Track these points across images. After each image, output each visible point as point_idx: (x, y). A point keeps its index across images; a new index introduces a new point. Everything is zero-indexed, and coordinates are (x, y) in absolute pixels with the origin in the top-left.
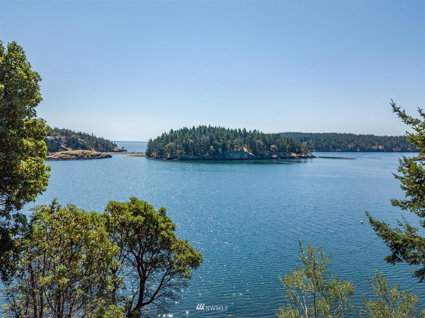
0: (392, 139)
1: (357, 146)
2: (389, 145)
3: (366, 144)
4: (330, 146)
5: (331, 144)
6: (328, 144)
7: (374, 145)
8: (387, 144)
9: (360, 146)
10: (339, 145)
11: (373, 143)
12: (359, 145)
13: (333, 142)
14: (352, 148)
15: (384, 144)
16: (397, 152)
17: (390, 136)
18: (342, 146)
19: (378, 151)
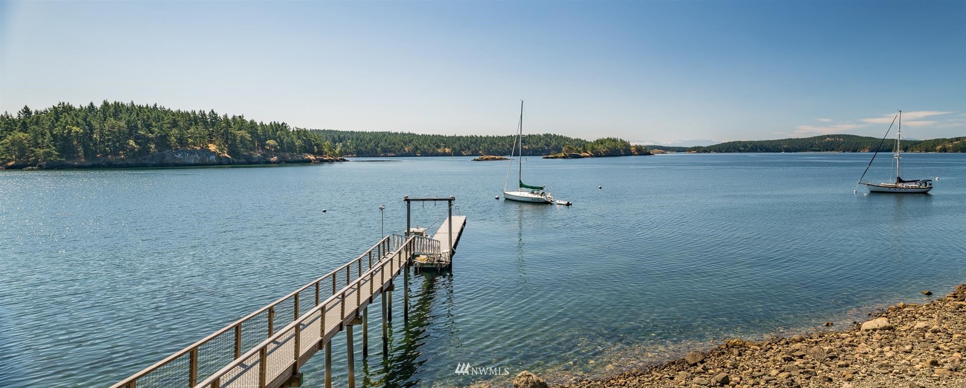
0: (461, 140)
1: (417, 148)
2: (457, 147)
3: (429, 146)
4: (378, 149)
5: (379, 145)
6: (376, 146)
7: (438, 147)
8: (456, 146)
9: (421, 149)
10: (391, 148)
11: (438, 144)
12: (419, 147)
13: (382, 144)
14: (409, 152)
15: (452, 145)
16: (467, 156)
17: (460, 135)
18: (396, 148)
19: (444, 154)
